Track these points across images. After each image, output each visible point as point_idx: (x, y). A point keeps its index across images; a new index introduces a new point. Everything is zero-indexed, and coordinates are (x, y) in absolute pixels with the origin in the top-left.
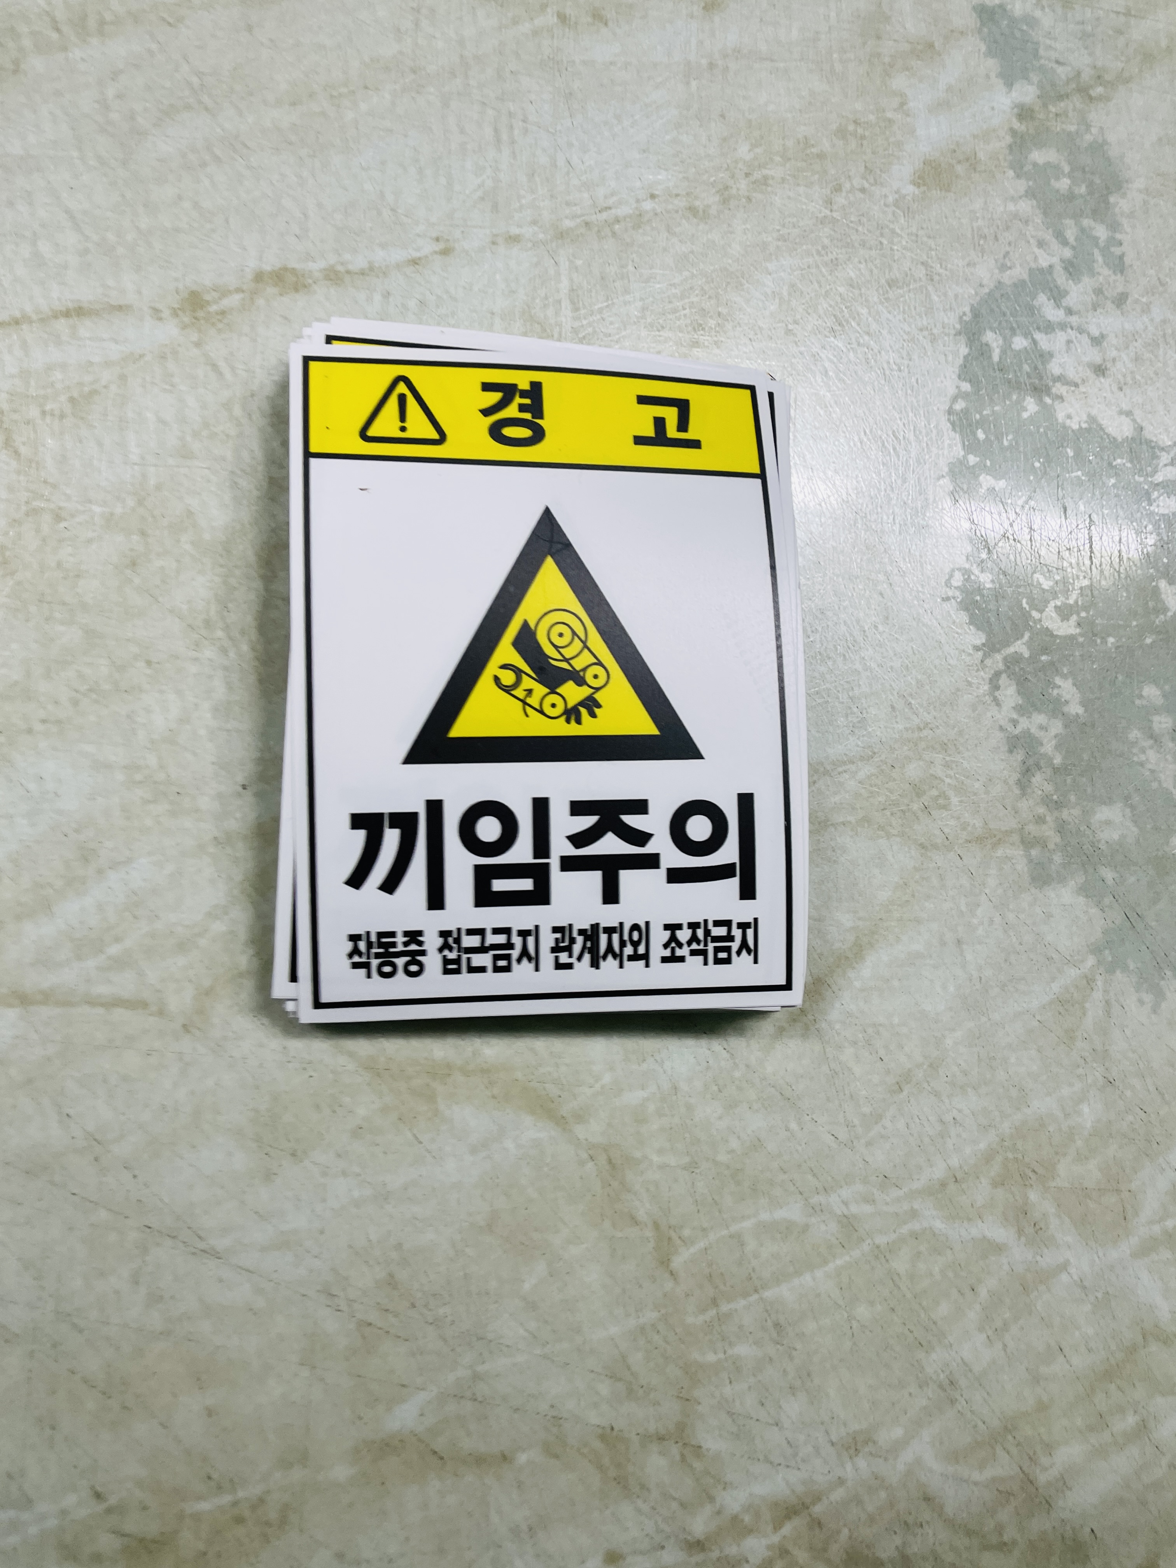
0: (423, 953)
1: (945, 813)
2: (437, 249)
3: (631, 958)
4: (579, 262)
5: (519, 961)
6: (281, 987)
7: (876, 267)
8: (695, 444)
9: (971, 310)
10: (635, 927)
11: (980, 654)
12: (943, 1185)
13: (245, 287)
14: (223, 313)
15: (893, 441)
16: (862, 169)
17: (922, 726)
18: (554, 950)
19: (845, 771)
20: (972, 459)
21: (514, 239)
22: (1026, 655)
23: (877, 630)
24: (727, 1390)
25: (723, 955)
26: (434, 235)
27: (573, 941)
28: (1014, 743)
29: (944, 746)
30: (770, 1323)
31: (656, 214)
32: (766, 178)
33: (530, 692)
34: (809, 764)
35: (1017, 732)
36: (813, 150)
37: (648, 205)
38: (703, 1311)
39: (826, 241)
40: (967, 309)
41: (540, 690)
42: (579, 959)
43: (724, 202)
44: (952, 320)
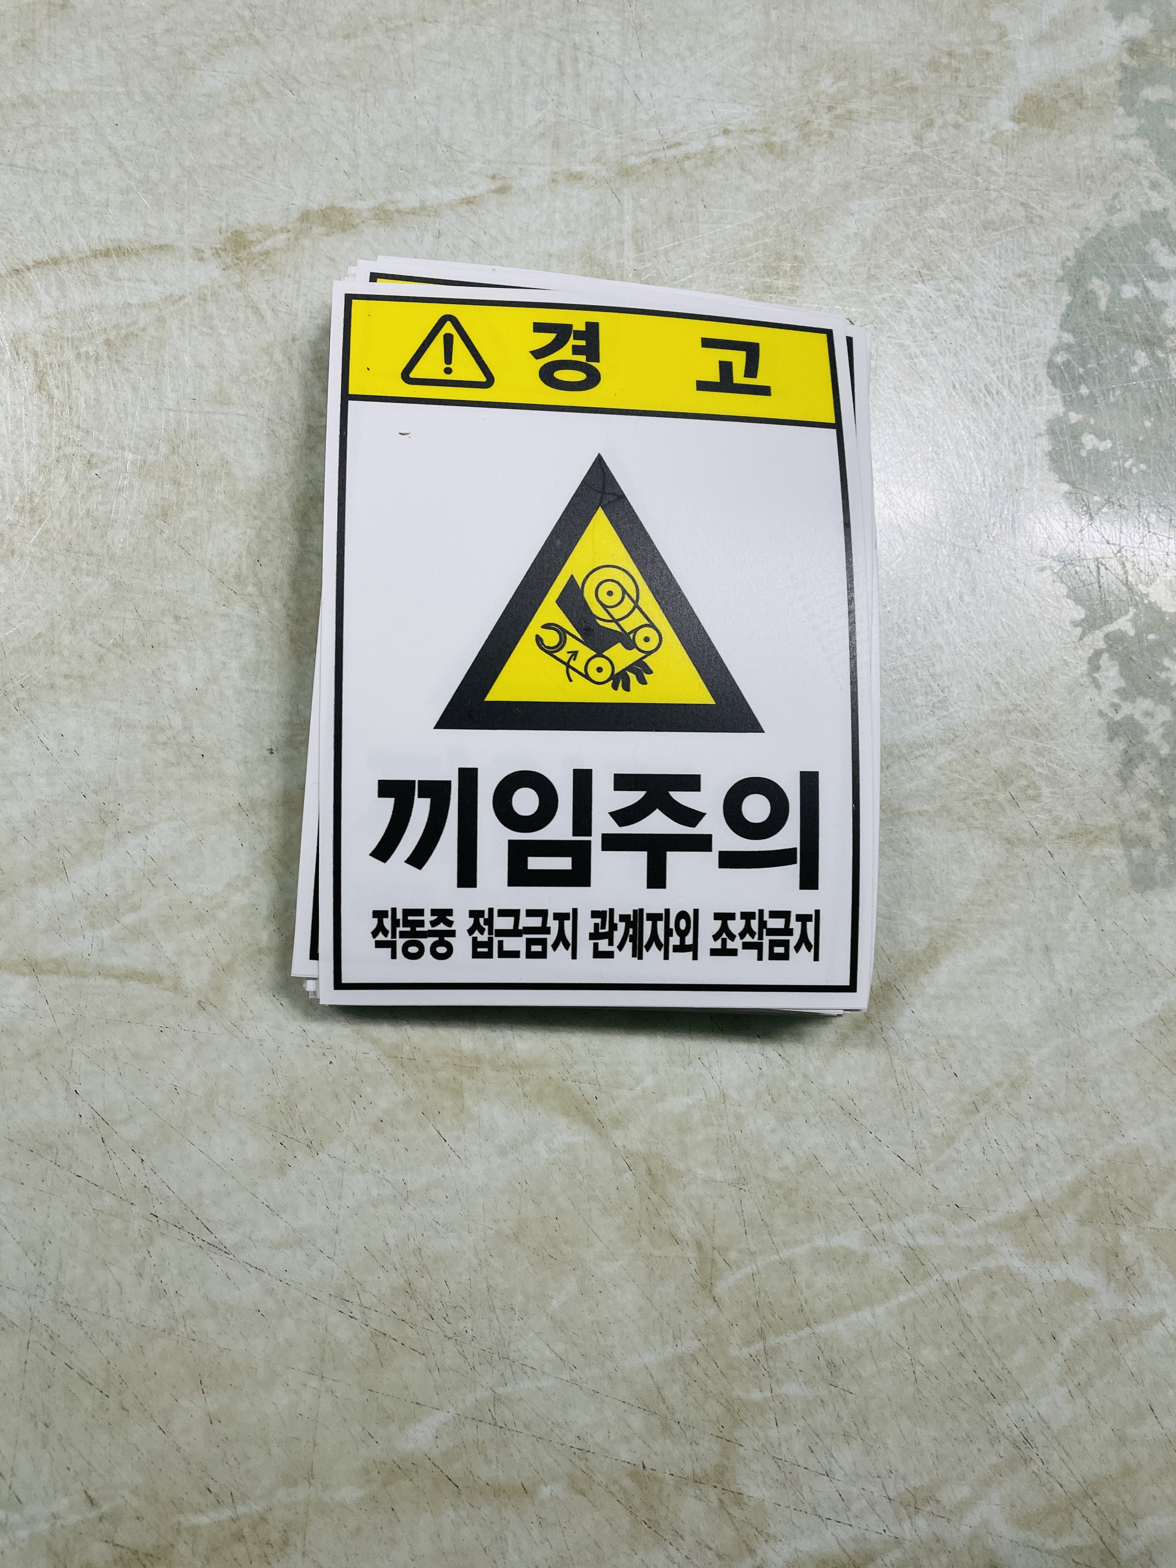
0: (452, 934)
1: (1034, 806)
2: (493, 187)
3: (677, 949)
4: (643, 201)
5: (555, 947)
6: (301, 964)
7: (971, 208)
8: (765, 391)
9: (1076, 256)
10: (683, 915)
11: (1079, 630)
12: (1023, 1219)
13: (290, 227)
14: (267, 253)
15: (985, 396)
16: (957, 103)
17: (1010, 707)
18: (592, 936)
19: (923, 756)
20: (1074, 417)
21: (576, 177)
22: (1132, 632)
23: (962, 601)
24: (773, 1433)
25: (779, 950)
26: (490, 173)
27: (614, 927)
28: (1114, 730)
29: (1036, 733)
30: (822, 1362)
31: (729, 151)
32: (850, 112)
33: (574, 654)
34: (883, 747)
35: (1118, 717)
36: (902, 83)
37: (720, 142)
38: (748, 1343)
39: (915, 180)
40: (1070, 254)
41: (585, 652)
42: (621, 947)
43: (804, 138)
44: (1053, 265)
